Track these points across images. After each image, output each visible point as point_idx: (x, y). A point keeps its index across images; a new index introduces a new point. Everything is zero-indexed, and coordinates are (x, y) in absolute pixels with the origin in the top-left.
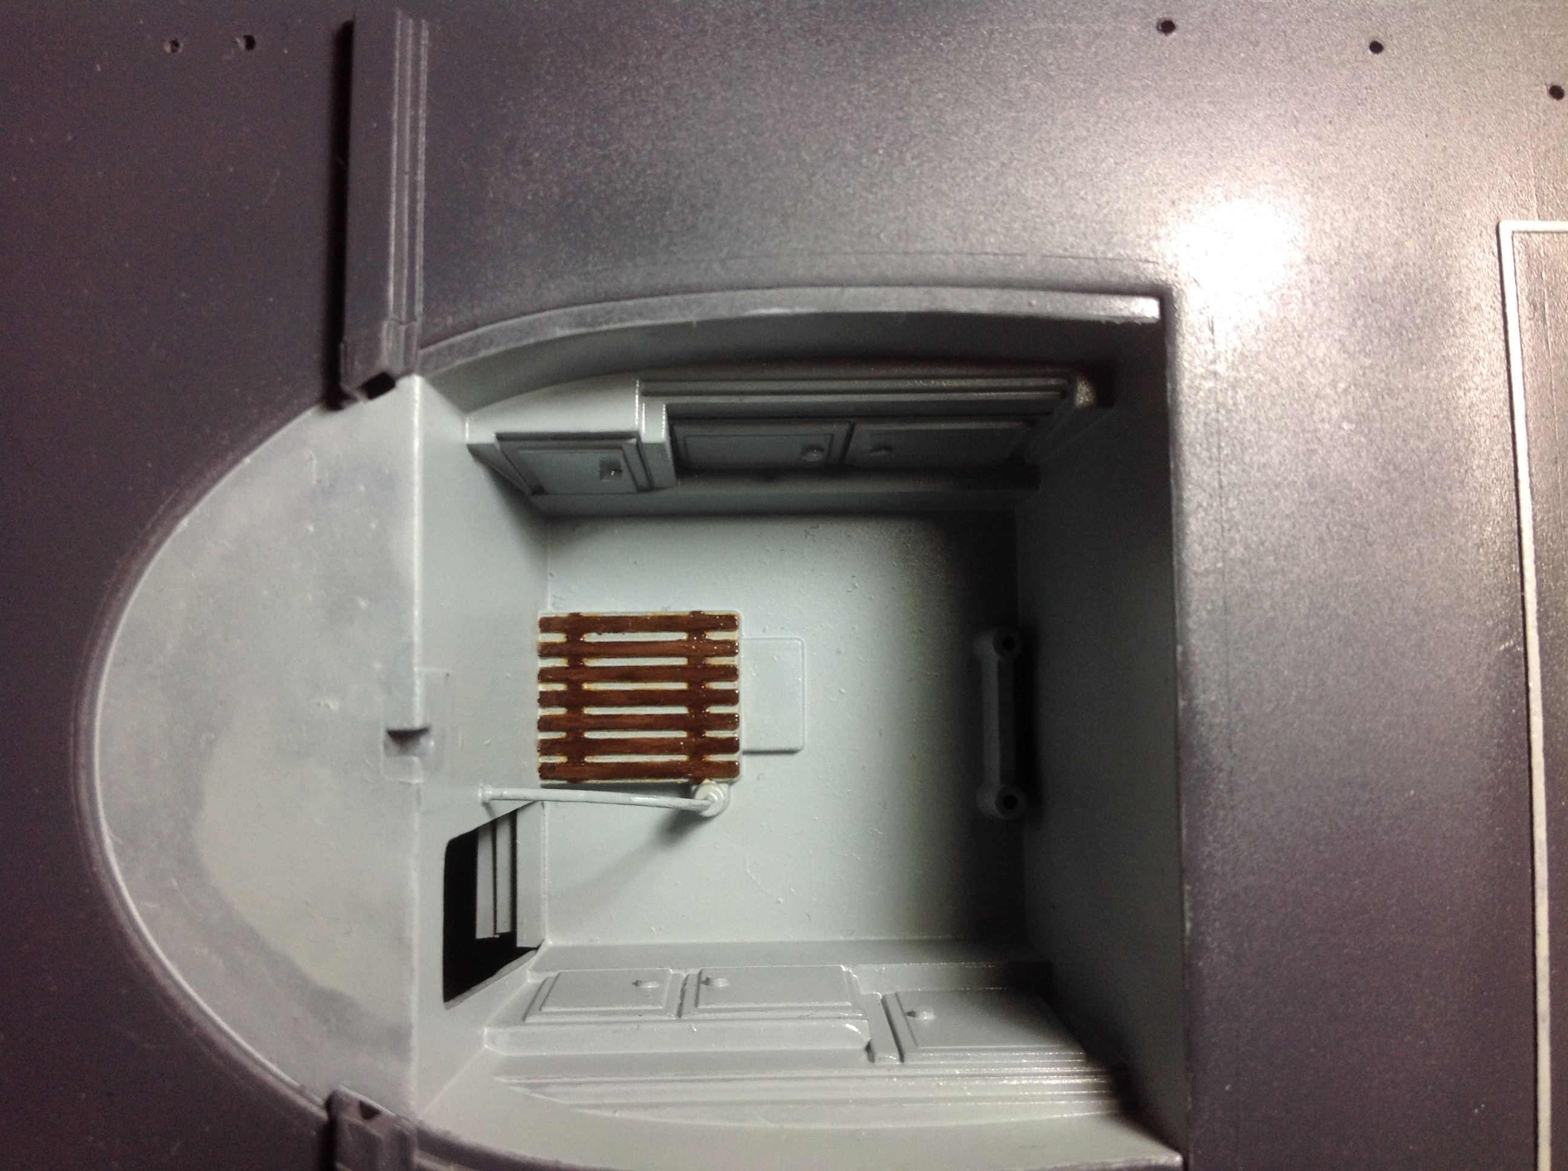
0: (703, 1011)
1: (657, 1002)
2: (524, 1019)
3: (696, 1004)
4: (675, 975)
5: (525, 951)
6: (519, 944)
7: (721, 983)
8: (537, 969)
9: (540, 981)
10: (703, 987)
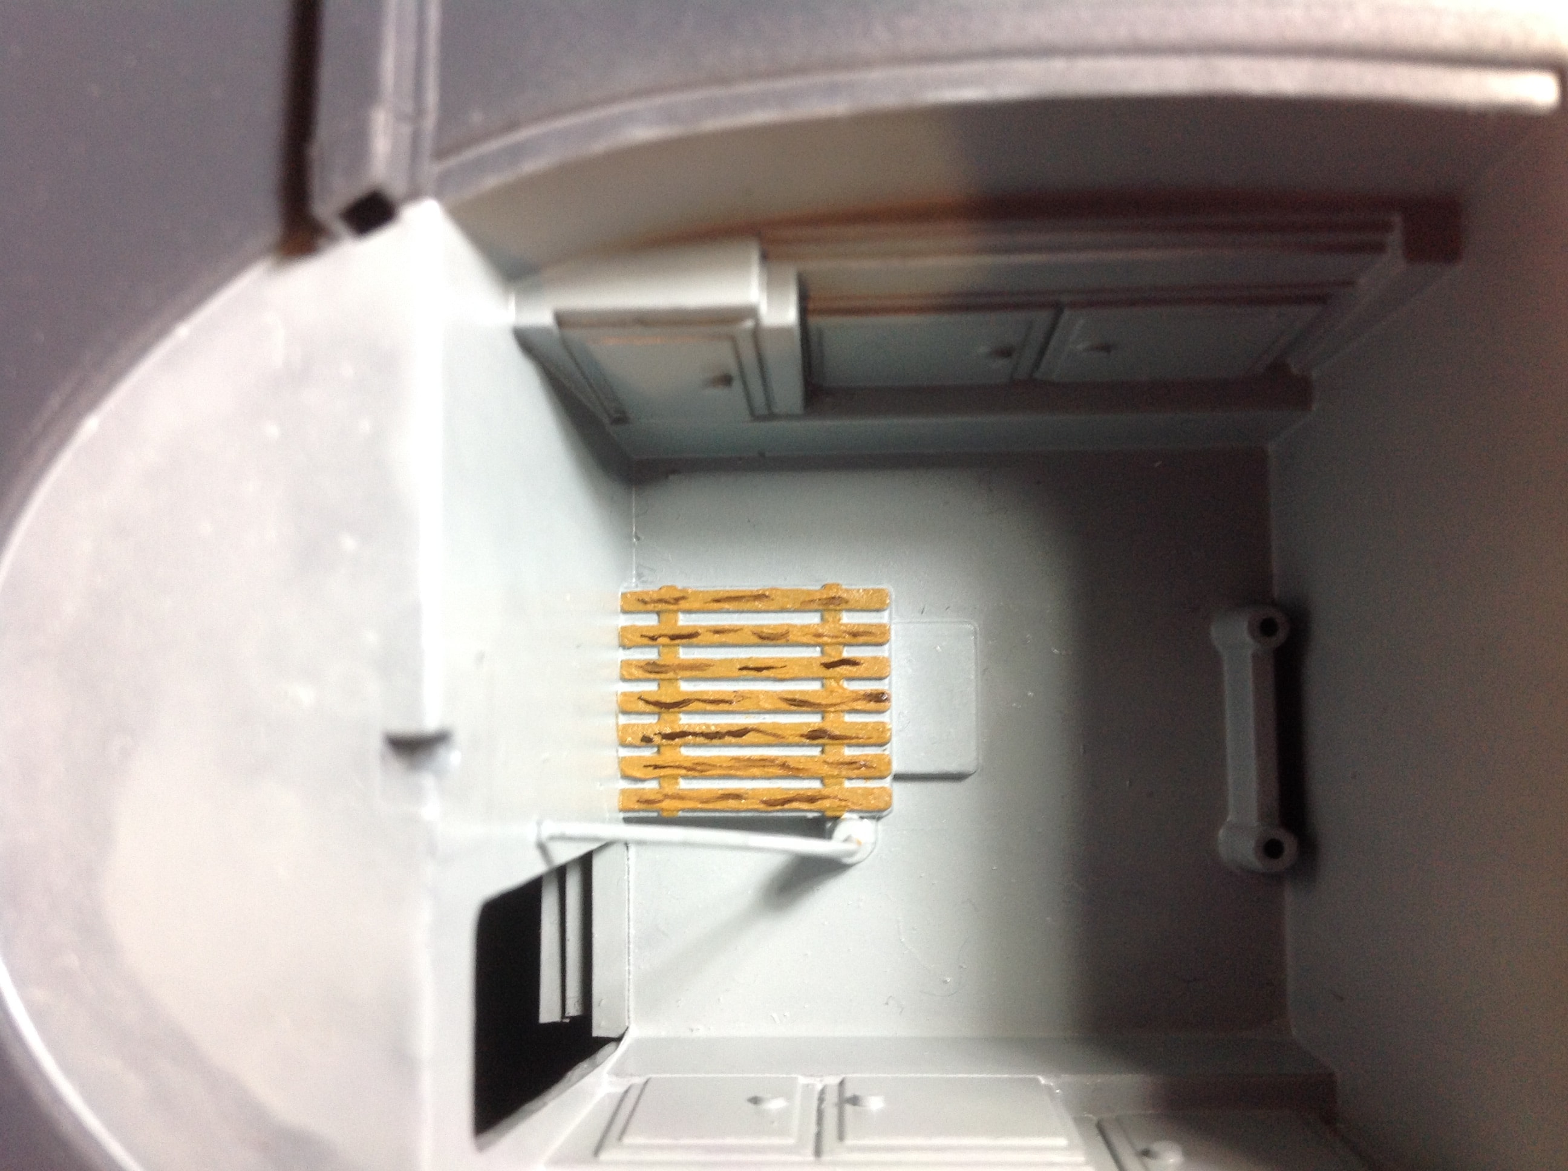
0: (852, 1149)
1: (783, 1132)
2: (598, 1150)
3: (841, 1137)
4: (808, 1085)
5: (603, 1042)
6: (596, 1033)
7: (875, 1104)
8: (618, 1072)
9: (620, 1090)
10: (849, 1109)
